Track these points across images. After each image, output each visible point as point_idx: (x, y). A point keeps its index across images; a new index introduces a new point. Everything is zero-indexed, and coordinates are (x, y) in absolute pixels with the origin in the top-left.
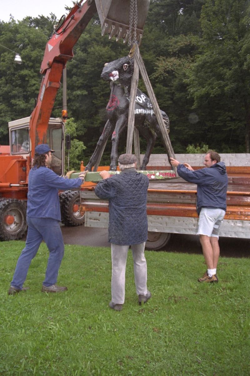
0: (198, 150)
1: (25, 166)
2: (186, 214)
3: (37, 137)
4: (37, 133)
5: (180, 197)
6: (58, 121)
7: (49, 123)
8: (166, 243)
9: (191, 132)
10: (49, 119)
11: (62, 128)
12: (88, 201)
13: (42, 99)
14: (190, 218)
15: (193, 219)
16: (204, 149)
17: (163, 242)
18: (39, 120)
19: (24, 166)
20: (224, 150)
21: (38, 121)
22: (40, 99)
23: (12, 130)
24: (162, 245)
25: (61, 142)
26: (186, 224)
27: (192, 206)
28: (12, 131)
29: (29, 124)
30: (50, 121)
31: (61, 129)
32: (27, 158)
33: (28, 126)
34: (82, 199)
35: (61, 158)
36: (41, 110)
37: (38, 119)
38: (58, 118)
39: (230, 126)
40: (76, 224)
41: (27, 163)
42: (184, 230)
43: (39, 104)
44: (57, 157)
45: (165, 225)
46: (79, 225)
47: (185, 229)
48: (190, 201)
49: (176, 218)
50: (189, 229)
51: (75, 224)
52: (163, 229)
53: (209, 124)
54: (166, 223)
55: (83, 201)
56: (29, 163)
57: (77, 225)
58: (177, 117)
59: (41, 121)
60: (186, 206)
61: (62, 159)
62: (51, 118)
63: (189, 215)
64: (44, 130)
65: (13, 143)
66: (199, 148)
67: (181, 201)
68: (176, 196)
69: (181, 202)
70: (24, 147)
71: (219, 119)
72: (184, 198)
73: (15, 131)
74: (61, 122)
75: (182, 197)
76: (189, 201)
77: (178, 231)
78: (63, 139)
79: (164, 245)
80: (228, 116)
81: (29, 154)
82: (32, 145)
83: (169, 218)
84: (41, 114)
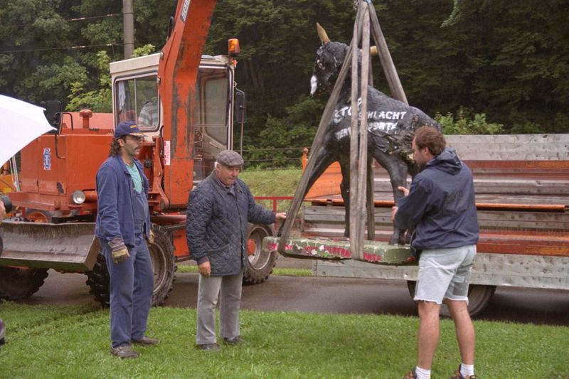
0: (460, 127)
1: (151, 157)
2: (527, 249)
3: (175, 96)
4: (175, 89)
5: (513, 218)
6: (219, 63)
7: (200, 67)
8: (481, 307)
9: (433, 81)
10: (200, 58)
11: (228, 78)
12: (319, 225)
13: (184, 18)
14: (535, 257)
15: (541, 258)
16: (476, 123)
17: (476, 305)
18: (179, 62)
19: (147, 157)
20: (516, 126)
21: (177, 64)
22: (181, 17)
23: (118, 80)
24: (475, 309)
25: (225, 108)
26: (527, 268)
27: (538, 235)
28: (117, 84)
29: (157, 68)
30: (201, 62)
31: (226, 80)
32: (154, 140)
33: (156, 73)
34: (306, 221)
35: (225, 142)
36: (183, 39)
37: (177, 60)
38: (220, 57)
39: (535, 69)
40: (253, 280)
41: (155, 151)
42: (522, 281)
43: (179, 27)
44: (217, 140)
45: (483, 270)
46: (257, 283)
47: (524, 278)
48: (534, 223)
49: (505, 258)
50: (533, 278)
51: (250, 280)
52: (479, 277)
53: (478, 62)
54: (485, 267)
55: (308, 227)
56: (160, 152)
57: (255, 282)
58: (399, 44)
59: (183, 64)
60: (527, 235)
61: (227, 144)
62: (203, 56)
63: (532, 252)
64: (191, 83)
65: (120, 109)
66: (463, 121)
67: (514, 224)
68: (503, 214)
69: (516, 226)
70: (145, 117)
71: (505, 50)
72: (522, 219)
73: (126, 82)
74: (225, 66)
75: (517, 217)
76: (533, 225)
77: (510, 282)
78: (229, 102)
79: (478, 310)
80: (531, 43)
81: (158, 132)
82: (164, 113)
83: (490, 257)
84: (183, 48)
